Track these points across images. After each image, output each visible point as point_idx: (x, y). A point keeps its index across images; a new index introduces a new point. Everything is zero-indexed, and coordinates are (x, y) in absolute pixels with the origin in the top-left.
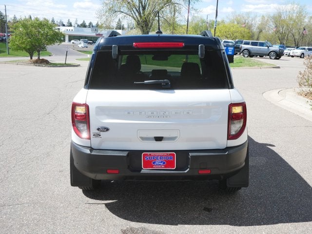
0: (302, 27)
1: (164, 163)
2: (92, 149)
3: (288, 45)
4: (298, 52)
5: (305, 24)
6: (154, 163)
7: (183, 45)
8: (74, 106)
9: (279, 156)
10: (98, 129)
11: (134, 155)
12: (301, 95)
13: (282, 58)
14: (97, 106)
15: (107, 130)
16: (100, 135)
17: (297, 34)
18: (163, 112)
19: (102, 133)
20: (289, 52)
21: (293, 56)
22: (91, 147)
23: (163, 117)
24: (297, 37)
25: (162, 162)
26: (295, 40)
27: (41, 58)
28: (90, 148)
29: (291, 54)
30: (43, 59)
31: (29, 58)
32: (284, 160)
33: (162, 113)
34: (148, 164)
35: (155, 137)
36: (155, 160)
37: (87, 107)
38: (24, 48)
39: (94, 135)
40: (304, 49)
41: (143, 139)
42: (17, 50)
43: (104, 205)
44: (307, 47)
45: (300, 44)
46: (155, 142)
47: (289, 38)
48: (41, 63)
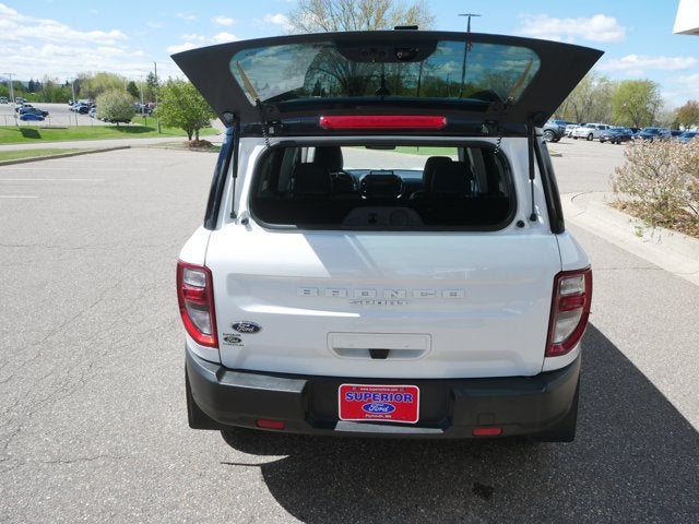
0: (588, 94)
1: (391, 409)
2: (223, 369)
3: (567, 120)
4: (584, 131)
5: (592, 89)
6: (367, 407)
7: (444, 121)
8: (182, 268)
9: (603, 336)
10: (235, 327)
11: (321, 389)
12: (615, 207)
13: (562, 140)
14: (231, 272)
15: (256, 329)
16: (240, 341)
17: (580, 104)
18: (390, 293)
19: (243, 337)
20: (570, 130)
21: (576, 138)
22: (220, 364)
23: (392, 303)
24: (580, 109)
25: (386, 406)
26: (577, 113)
27: (200, 139)
28: (219, 367)
29: (574, 134)
30: (203, 141)
31: (187, 138)
32: (615, 348)
33: (388, 295)
34: (354, 410)
35: (370, 350)
36: (370, 401)
37: (209, 273)
38: (180, 124)
39: (226, 339)
40: (594, 127)
41: (341, 351)
42: (169, 126)
43: (259, 468)
44: (597, 125)
45: (585, 120)
46: (370, 358)
47: (569, 110)
48: (200, 146)
